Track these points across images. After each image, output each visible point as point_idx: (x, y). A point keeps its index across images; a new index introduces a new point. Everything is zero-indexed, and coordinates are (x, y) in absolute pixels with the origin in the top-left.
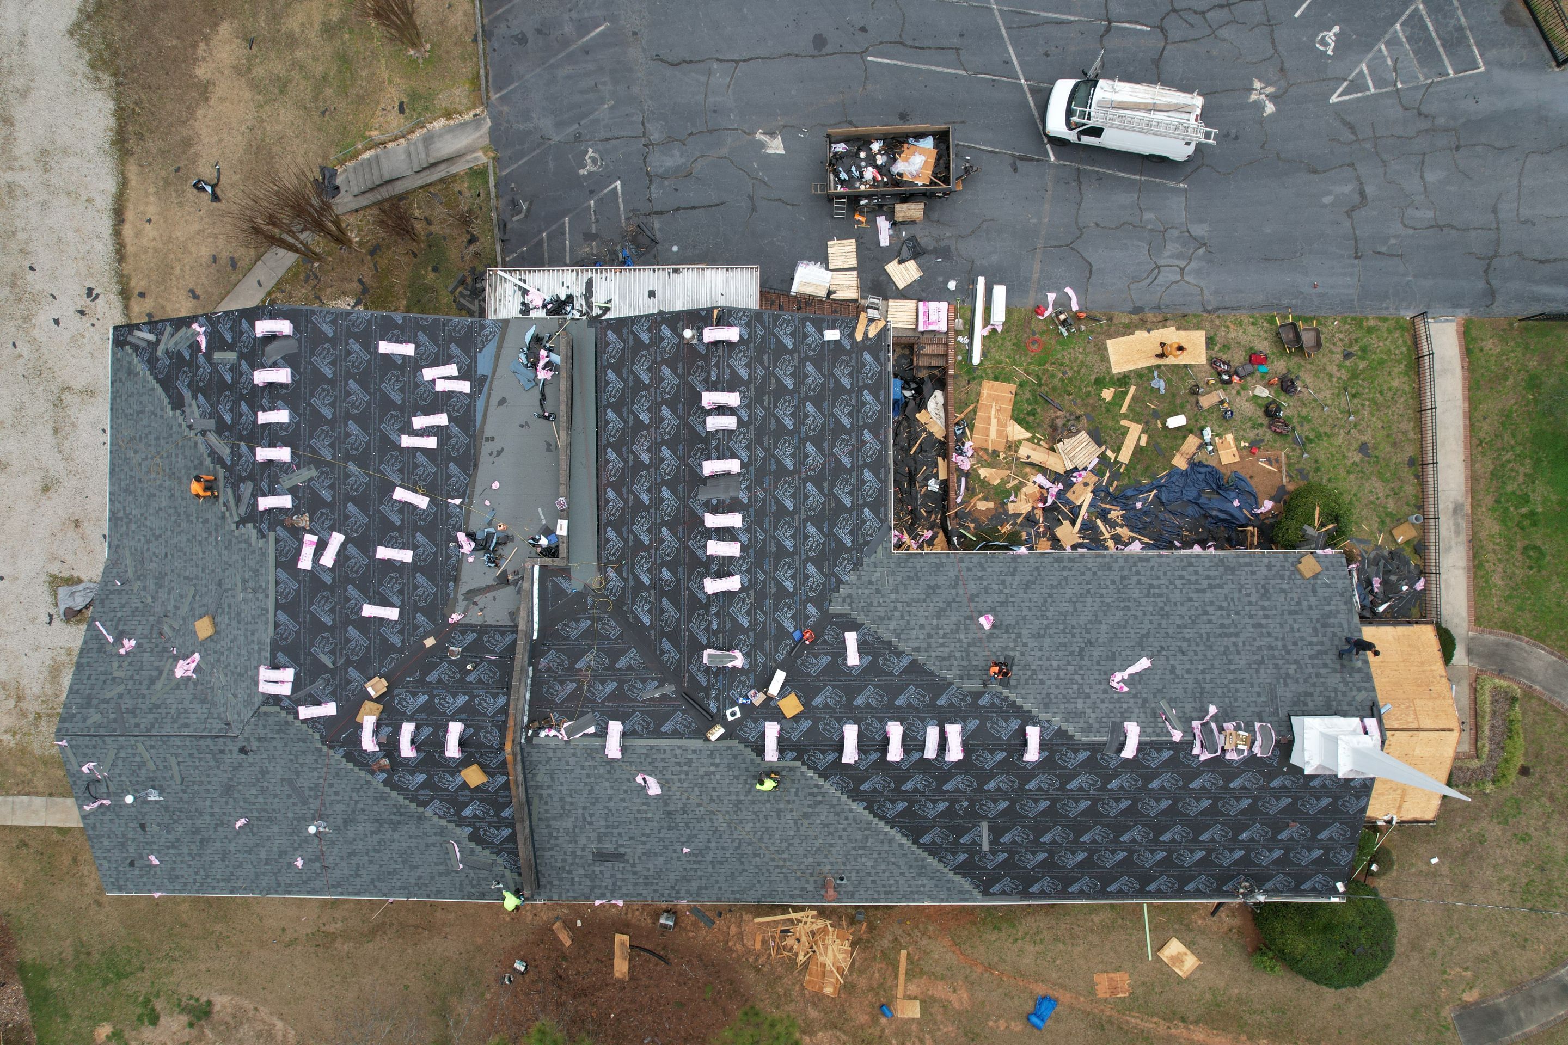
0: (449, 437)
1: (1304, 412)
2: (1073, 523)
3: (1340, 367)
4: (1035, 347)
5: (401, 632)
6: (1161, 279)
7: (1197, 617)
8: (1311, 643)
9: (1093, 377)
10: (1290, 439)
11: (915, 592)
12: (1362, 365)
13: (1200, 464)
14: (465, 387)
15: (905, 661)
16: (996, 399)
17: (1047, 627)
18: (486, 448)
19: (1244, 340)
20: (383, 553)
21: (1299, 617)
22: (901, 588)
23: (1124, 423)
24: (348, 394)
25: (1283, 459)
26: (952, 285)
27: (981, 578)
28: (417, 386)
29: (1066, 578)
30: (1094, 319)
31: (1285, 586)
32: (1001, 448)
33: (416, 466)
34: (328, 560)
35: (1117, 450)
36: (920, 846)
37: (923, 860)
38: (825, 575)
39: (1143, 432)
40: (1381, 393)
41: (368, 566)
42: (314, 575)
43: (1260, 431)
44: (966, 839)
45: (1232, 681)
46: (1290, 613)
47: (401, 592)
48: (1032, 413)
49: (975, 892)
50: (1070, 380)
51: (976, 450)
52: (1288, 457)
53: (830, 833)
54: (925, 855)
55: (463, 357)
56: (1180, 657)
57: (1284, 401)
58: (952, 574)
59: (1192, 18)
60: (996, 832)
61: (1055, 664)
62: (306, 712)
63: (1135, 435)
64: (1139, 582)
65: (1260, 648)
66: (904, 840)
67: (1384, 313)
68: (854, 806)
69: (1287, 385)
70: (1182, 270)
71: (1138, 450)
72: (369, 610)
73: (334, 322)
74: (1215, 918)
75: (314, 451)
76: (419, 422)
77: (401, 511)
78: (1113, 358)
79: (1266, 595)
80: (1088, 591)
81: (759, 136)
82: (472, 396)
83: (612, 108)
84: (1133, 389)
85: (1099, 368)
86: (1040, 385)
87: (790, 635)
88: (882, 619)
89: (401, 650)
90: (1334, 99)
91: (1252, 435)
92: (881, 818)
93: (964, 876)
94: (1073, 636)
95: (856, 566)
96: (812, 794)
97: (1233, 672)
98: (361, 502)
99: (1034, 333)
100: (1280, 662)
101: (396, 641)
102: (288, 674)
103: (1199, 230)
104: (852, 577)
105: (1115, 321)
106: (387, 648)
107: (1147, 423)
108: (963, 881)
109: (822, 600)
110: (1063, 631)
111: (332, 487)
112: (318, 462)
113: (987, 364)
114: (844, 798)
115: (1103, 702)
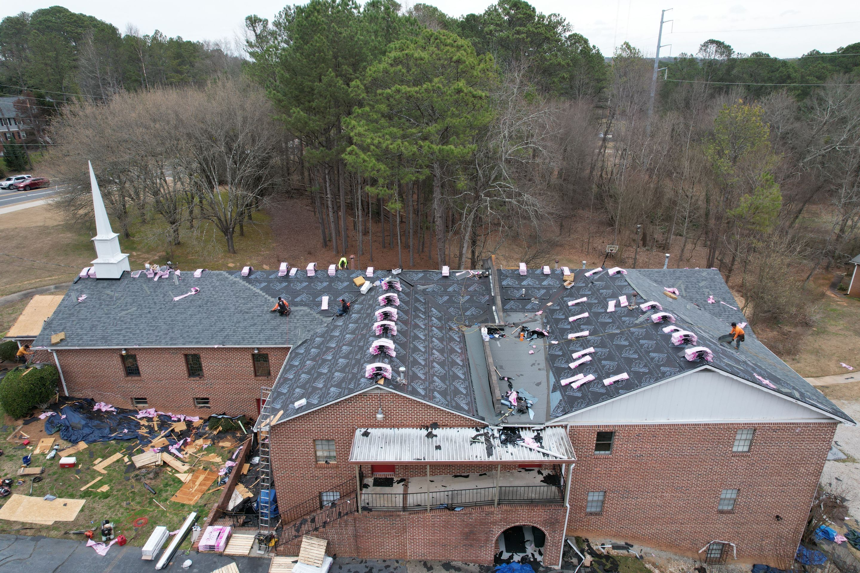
0: (566, 362)
2: (173, 431)
4: (141, 521)
5: (565, 301)
7: (138, 317)
8: (85, 307)
14: (564, 382)
16: (189, 495)
17: (219, 313)
18: (542, 365)
20: (585, 315)
21: (83, 317)
22: (292, 329)
23: (104, 472)
26: (187, 564)
28: (595, 372)
32: (200, 471)
33: (581, 346)
34: (612, 303)
35: (119, 460)
39: (95, 465)
41: (591, 309)
42: (616, 297)
45: (138, 292)
46: (86, 319)
47: (570, 310)
48: (167, 485)
50: (126, 500)
51: (218, 471)
55: (571, 394)
56: (157, 301)
61: (223, 298)
62: (599, 269)
63: (102, 465)
64: (159, 332)
71: (106, 458)
72: (583, 300)
75: (641, 328)
76: (587, 359)
77: (582, 329)
78: (78, 509)
80: (189, 327)
84: (83, 489)
85: (101, 505)
86: (152, 499)
88: (307, 315)
89: (562, 298)
94: (207, 309)
97: (136, 296)
98: (605, 324)
99: (137, 529)
101: (566, 298)
102: (611, 273)
105: (63, 532)
106: (570, 296)
107: (89, 468)
110: (212, 311)
111: (624, 322)
112: (636, 325)
113: (185, 514)
115: (206, 284)
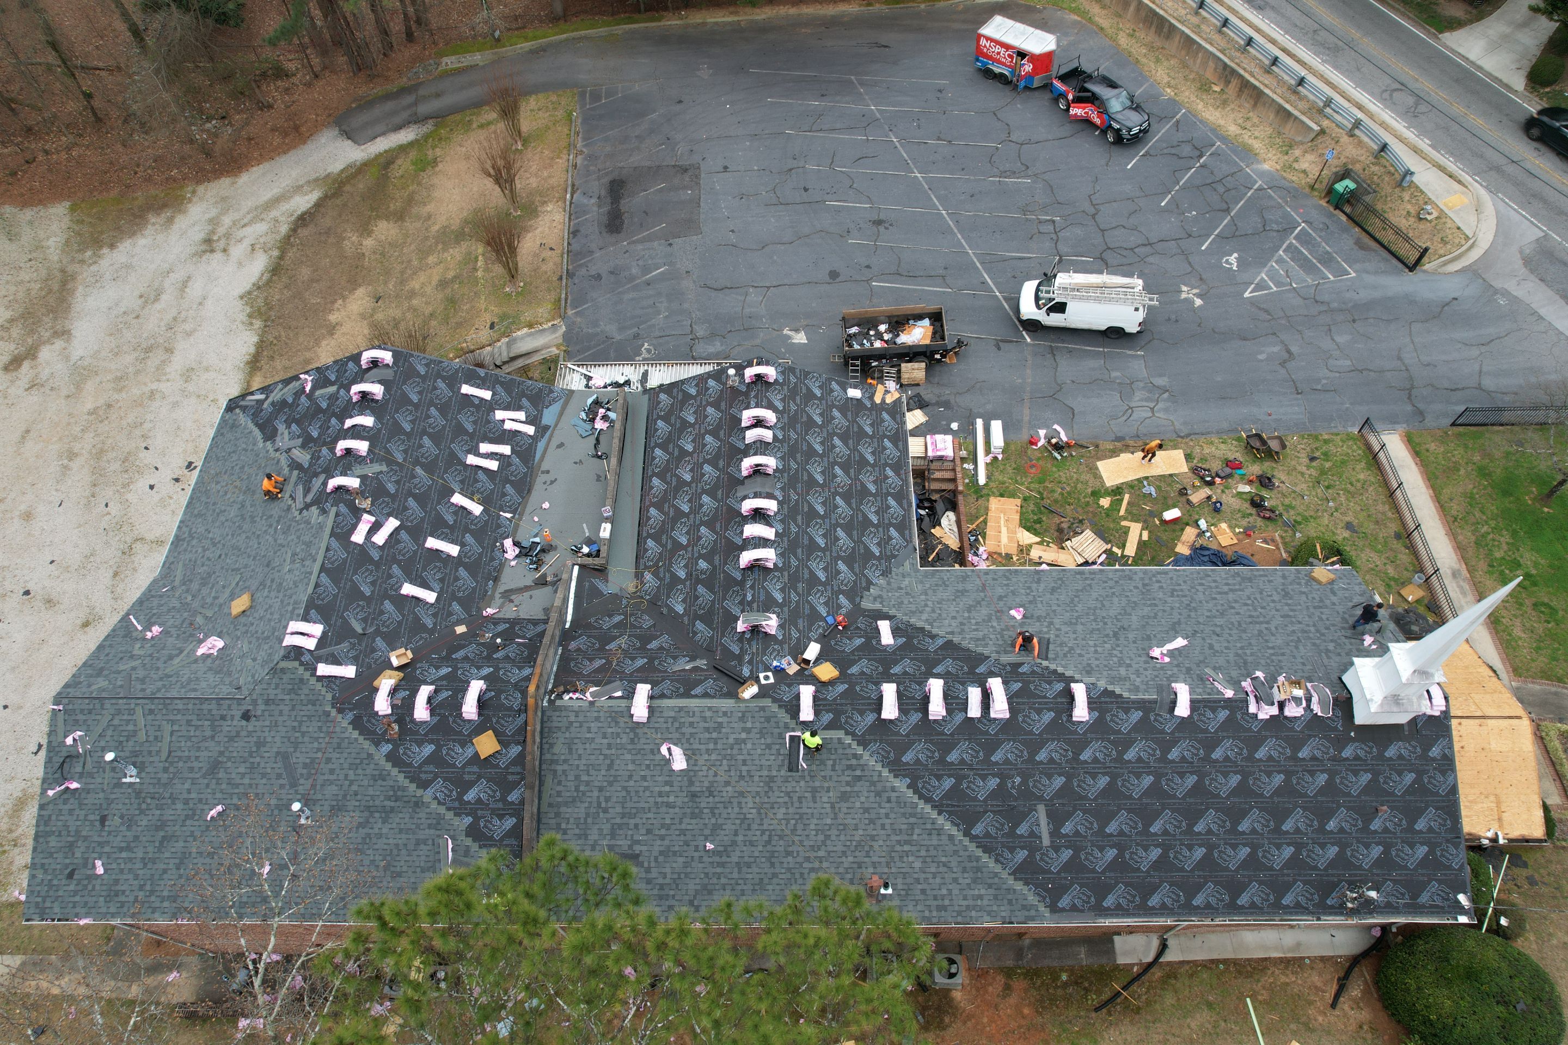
0: (510, 465)
1: (1287, 501)
3: (1308, 467)
4: (1033, 470)
5: (435, 615)
6: (1135, 416)
7: (1224, 611)
9: (1090, 490)
10: (1280, 523)
11: (943, 594)
12: (1327, 465)
13: (1202, 548)
14: (530, 430)
15: (940, 642)
16: (1003, 511)
17: (1077, 618)
18: (541, 478)
19: (1218, 453)
20: (432, 543)
21: (1326, 611)
22: (930, 592)
23: (1124, 523)
24: (428, 417)
25: (1278, 538)
26: (954, 426)
27: (1007, 585)
28: (488, 422)
30: (1082, 447)
31: (1304, 590)
32: (1013, 550)
33: (476, 481)
34: (380, 538)
35: (1123, 547)
36: (973, 838)
37: (978, 859)
38: (856, 574)
39: (1143, 529)
40: (1351, 484)
41: (415, 552)
42: (362, 549)
43: (1251, 519)
44: (1022, 830)
45: (1273, 655)
46: (1315, 607)
47: (442, 580)
48: (1039, 521)
49: (1042, 908)
50: (1069, 493)
51: (990, 555)
52: (1282, 537)
53: (872, 821)
54: (979, 852)
55: (531, 409)
56: (1215, 638)
57: (1265, 494)
59: (1125, 253)
60: (1056, 819)
61: (1091, 643)
62: (323, 669)
63: (1136, 533)
65: (1294, 632)
66: (954, 831)
67: (1335, 430)
68: (897, 783)
69: (1265, 481)
70: (1152, 409)
71: (1142, 545)
72: (408, 589)
73: (427, 365)
74: (1337, 1012)
75: (388, 452)
76: (485, 448)
77: (455, 513)
78: (1105, 475)
79: (1286, 595)
81: (786, 331)
82: (535, 438)
83: (666, 317)
84: (1127, 497)
85: (1093, 484)
86: (1042, 499)
87: (824, 619)
88: (913, 612)
89: (431, 632)
90: (1247, 295)
91: (1244, 522)
92: (928, 800)
93: (1027, 884)
94: (1105, 624)
95: (886, 573)
96: (850, 767)
97: (1273, 648)
98: (422, 500)
99: (1031, 460)
100: (1318, 642)
101: (429, 622)
102: (317, 629)
103: (1161, 381)
104: (882, 581)
105: (1101, 447)
106: (418, 626)
107: (1145, 522)
108: (1025, 890)
109: (854, 593)
110: (1095, 620)
111: (398, 482)
112: (390, 462)
113: (992, 484)
114: (885, 773)
115: (1146, 669)
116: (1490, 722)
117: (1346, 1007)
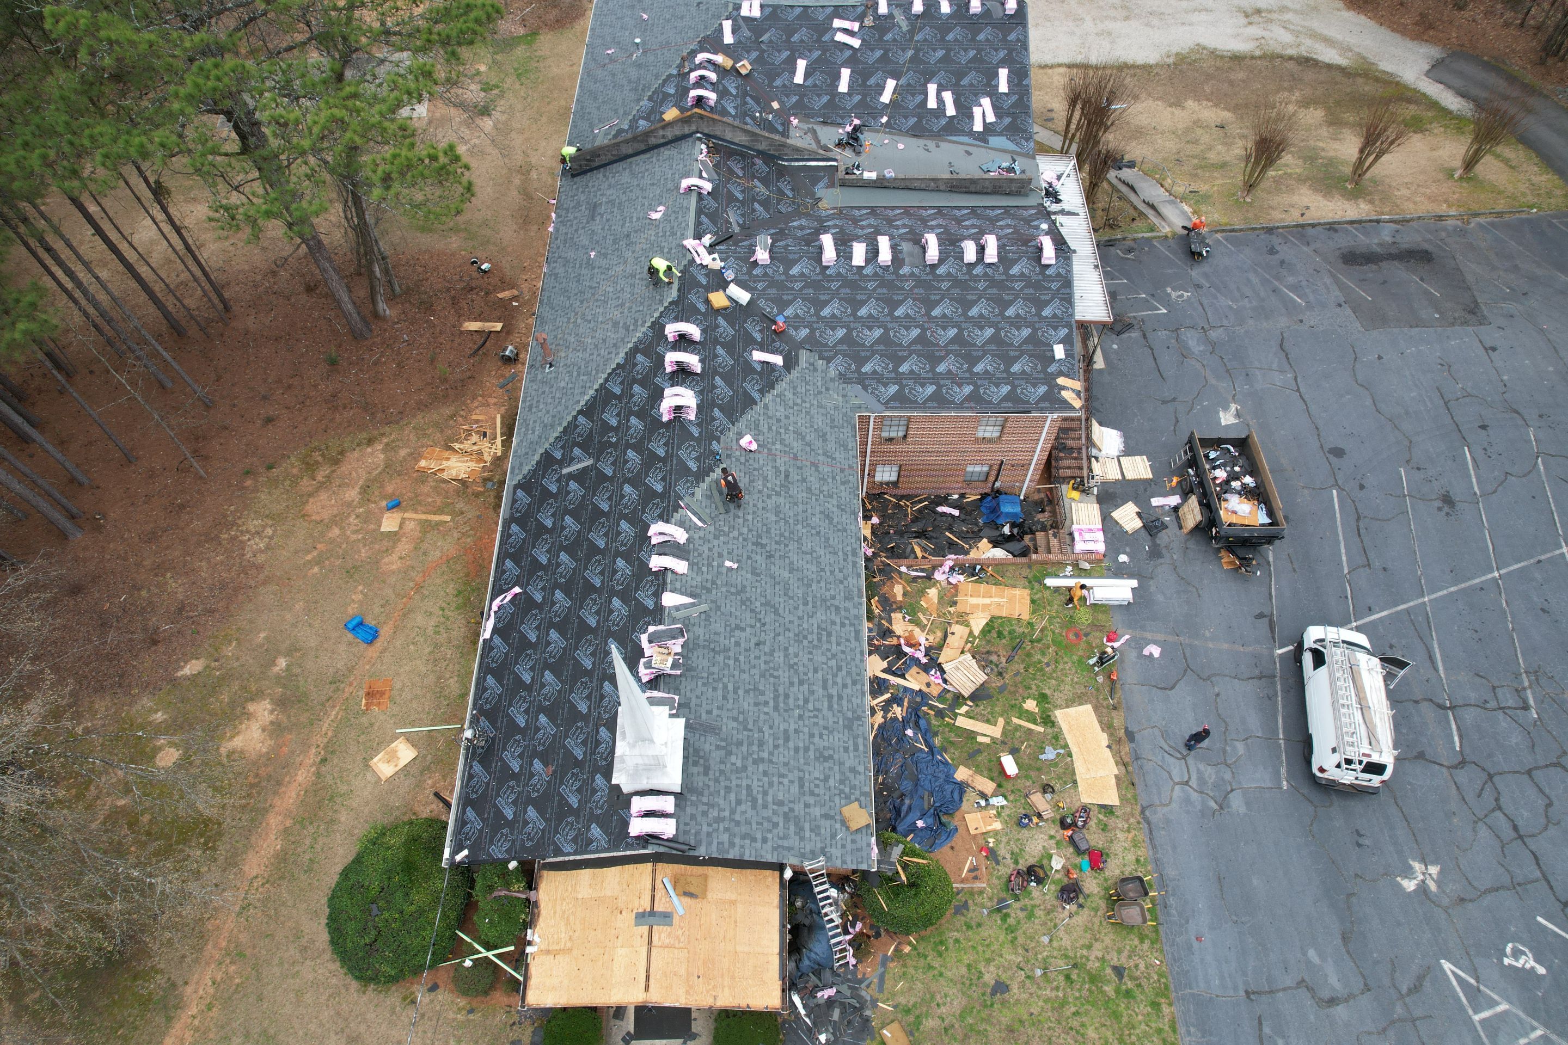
0: (937, 118)
1: (1039, 913)
2: (884, 671)
3: (1102, 960)
4: (1072, 636)
5: (784, 86)
6: (1171, 760)
7: (796, 671)
8: (765, 793)
9: (1047, 691)
10: (1004, 895)
11: (819, 421)
12: (1109, 989)
13: (962, 793)
14: (978, 127)
15: (756, 396)
16: (1011, 600)
17: (786, 522)
18: (931, 144)
19: (1117, 848)
20: (846, 73)
21: (795, 789)
22: (823, 411)
23: (1001, 721)
24: (965, 50)
25: (978, 885)
26: (1123, 558)
28: (976, 95)
29: (836, 553)
30: (1112, 691)
31: (832, 782)
32: (960, 608)
33: (913, 95)
34: (840, 37)
35: (968, 715)
36: (575, 418)
37: (560, 424)
38: (835, 346)
39: (992, 738)
40: (1076, 1014)
41: (835, 63)
42: (828, 28)
43: (1009, 861)
44: (577, 451)
45: (725, 687)
46: (801, 779)
47: (815, 85)
48: (1000, 635)
49: (520, 477)
50: (1041, 670)
51: (956, 586)
52: (981, 892)
53: (596, 346)
54: (565, 424)
55: (1002, 126)
56: (753, 641)
57: (1050, 889)
58: (837, 455)
59: (1489, 796)
60: (580, 477)
62: (727, 25)
63: (988, 732)
64: (834, 623)
65: (761, 731)
66: (582, 403)
67: (1182, 1030)
68: (622, 355)
69: (1070, 892)
70: (1187, 783)
71: (971, 735)
72: (801, 65)
73: (1018, 40)
74: (432, 797)
75: (921, 29)
76: (948, 96)
77: (878, 85)
78: (1072, 711)
79: (822, 757)
80: (822, 570)
81: (1233, 407)
82: (972, 134)
83: (1230, 307)
84: (1041, 729)
85: (1059, 698)
86: (1032, 642)
87: (780, 312)
88: (795, 388)
89: (770, 86)
90: (1448, 966)
91: (1003, 851)
92: (607, 380)
93: (538, 463)
94: (777, 543)
95: (842, 377)
96: (636, 321)
97: (735, 690)
98: (884, 59)
99: (1087, 635)
100: (744, 748)
101: (778, 83)
102: (756, 13)
103: (1237, 802)
104: (832, 373)
105: (1114, 713)
106: (772, 76)
107: (1004, 743)
108: (534, 463)
109: (813, 344)
110: (781, 535)
111: (895, 40)
112: (912, 31)
113: (1047, 594)
114: (630, 345)
115: (710, 550)
116: (645, 949)
117: (434, 806)
